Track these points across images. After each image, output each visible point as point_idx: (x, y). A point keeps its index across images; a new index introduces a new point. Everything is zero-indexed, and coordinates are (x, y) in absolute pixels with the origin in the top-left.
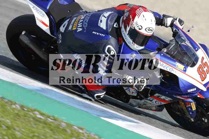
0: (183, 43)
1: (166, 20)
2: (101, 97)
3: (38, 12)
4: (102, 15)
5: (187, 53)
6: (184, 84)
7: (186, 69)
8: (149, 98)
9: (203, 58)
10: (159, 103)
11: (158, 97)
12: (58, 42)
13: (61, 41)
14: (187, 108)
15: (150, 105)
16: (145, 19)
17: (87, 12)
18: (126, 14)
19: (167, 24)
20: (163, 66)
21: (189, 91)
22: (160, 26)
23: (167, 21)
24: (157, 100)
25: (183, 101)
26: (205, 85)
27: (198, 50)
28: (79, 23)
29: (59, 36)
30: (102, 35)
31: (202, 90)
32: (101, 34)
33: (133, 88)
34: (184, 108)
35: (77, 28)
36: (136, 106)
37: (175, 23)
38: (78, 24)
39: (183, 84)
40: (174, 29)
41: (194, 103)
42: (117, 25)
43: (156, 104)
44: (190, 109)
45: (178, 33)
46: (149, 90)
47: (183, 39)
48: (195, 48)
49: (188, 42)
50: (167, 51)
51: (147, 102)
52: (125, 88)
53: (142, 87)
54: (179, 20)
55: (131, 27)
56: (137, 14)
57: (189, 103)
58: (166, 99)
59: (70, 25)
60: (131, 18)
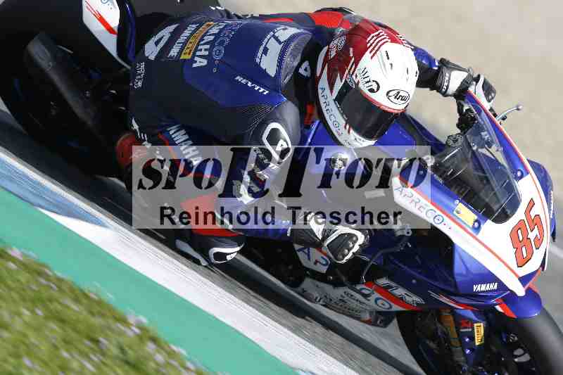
0: (484, 151)
1: (447, 75)
4: (272, 33)
5: (491, 181)
6: (468, 265)
7: (480, 225)
8: (359, 287)
9: (531, 204)
10: (384, 305)
11: (387, 287)
12: (131, 84)
13: (140, 84)
14: (461, 336)
15: (359, 307)
16: (391, 65)
18: (338, 43)
19: (447, 87)
21: (477, 288)
23: (449, 78)
24: (381, 297)
25: (452, 310)
26: (524, 280)
27: (522, 177)
28: (202, 43)
29: (139, 67)
30: (260, 91)
31: (511, 291)
32: (257, 88)
34: (452, 333)
35: (194, 55)
39: (465, 265)
40: (466, 107)
41: (482, 324)
44: (467, 340)
45: (475, 120)
46: (366, 263)
47: (486, 137)
48: (515, 170)
49: (497, 150)
50: (435, 164)
51: (352, 296)
52: (297, 247)
53: (346, 251)
54: (485, 83)
55: (348, 81)
56: (368, 45)
57: (470, 324)
58: (407, 297)
59: (176, 44)
60: (352, 55)
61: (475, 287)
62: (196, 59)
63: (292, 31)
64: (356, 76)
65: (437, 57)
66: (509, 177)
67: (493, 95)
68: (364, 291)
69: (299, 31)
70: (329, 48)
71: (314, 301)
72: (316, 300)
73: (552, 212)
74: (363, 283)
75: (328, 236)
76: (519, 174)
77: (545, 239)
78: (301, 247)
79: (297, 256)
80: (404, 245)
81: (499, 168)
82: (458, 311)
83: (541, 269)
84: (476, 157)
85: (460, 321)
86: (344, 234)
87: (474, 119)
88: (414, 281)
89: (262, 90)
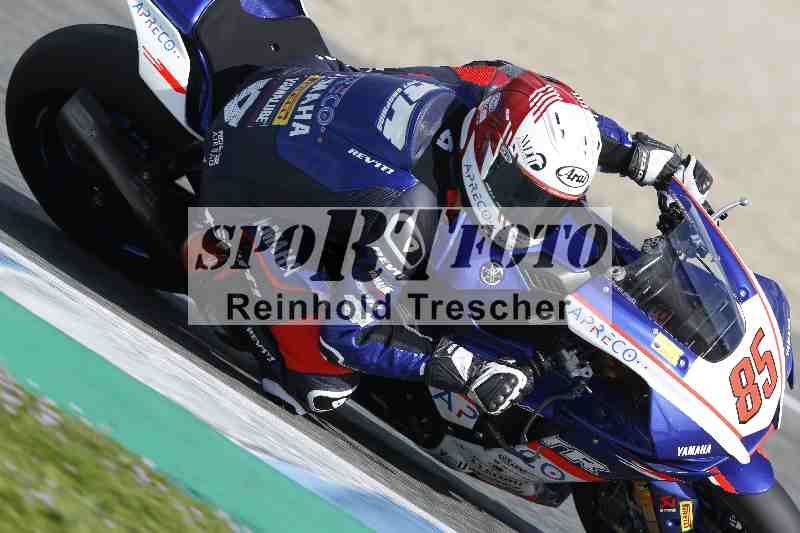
0: (694, 261)
1: (645, 155)
2: (335, 405)
3: (154, 26)
4: (399, 90)
5: (704, 304)
6: (671, 420)
7: (687, 364)
8: (519, 449)
9: (760, 335)
10: (554, 474)
11: (558, 449)
12: (205, 161)
14: (661, 518)
15: (520, 476)
16: (563, 131)
17: (341, 67)
18: (490, 102)
19: (645, 172)
20: (601, 335)
21: (683, 451)
22: (618, 174)
23: (648, 159)
24: (549, 463)
25: (649, 483)
26: (749, 441)
27: (747, 297)
28: (303, 103)
29: (216, 137)
30: (383, 169)
31: (731, 456)
32: (378, 165)
33: (467, 398)
34: (649, 514)
35: (292, 120)
36: (462, 466)
37: (678, 176)
38: (298, 105)
39: (667, 420)
40: (670, 201)
41: (690, 503)
42: (450, 139)
43: (542, 475)
44: (670, 524)
45: (683, 218)
46: (528, 415)
47: (698, 242)
48: (737, 288)
49: (713, 261)
50: (626, 277)
51: (509, 460)
52: (433, 391)
53: (502, 398)
54: (698, 167)
55: (503, 153)
56: (532, 104)
57: (674, 501)
58: (586, 464)
59: (267, 105)
60: (508, 118)
61: (680, 451)
62: (294, 124)
63: (427, 88)
64: (514, 147)
65: (631, 130)
66: (729, 299)
67: (708, 184)
68: (525, 454)
69: (437, 88)
70: (477, 111)
71: (457, 467)
72: (459, 466)
73: (789, 348)
74: (524, 443)
75: (476, 377)
76: (743, 294)
77: (778, 385)
78: (439, 391)
79: (434, 405)
80: (582, 390)
81: (715, 285)
82: (656, 483)
83: (772, 426)
84: (683, 269)
85: (659, 498)
86: (499, 374)
87: (681, 217)
88: (596, 441)
89: (384, 168)
